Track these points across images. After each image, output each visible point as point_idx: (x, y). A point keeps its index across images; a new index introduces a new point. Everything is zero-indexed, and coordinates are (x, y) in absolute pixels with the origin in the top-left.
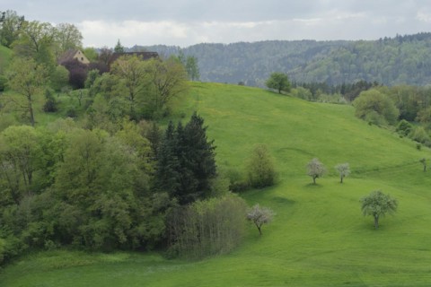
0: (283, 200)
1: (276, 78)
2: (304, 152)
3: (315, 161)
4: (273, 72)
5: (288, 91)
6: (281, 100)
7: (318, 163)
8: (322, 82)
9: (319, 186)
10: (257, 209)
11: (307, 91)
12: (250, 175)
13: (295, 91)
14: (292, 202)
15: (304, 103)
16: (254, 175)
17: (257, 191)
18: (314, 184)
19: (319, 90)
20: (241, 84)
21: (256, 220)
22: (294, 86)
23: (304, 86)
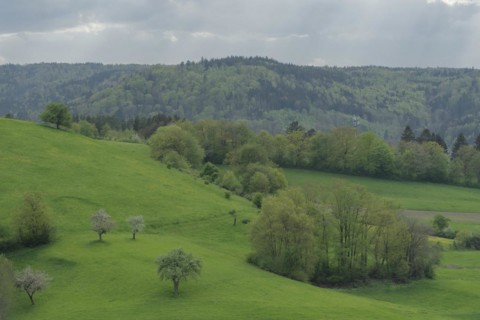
0: (61, 262)
1: (54, 109)
2: (87, 201)
3: (102, 212)
4: (50, 102)
5: (68, 125)
6: (60, 136)
7: (105, 215)
8: (111, 114)
9: (106, 243)
10: (28, 272)
11: (92, 126)
12: (20, 230)
13: (78, 126)
14: (71, 264)
15: (87, 141)
16: (26, 231)
17: (29, 250)
18: (100, 241)
19: (107, 126)
20: (9, 116)
21: (27, 287)
22: (76, 120)
23: (89, 119)
